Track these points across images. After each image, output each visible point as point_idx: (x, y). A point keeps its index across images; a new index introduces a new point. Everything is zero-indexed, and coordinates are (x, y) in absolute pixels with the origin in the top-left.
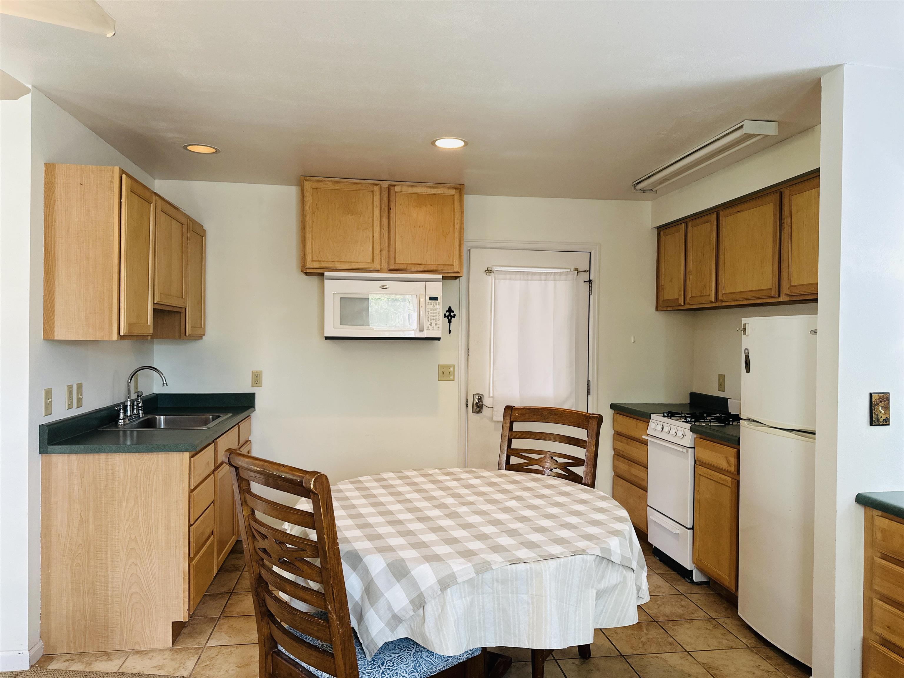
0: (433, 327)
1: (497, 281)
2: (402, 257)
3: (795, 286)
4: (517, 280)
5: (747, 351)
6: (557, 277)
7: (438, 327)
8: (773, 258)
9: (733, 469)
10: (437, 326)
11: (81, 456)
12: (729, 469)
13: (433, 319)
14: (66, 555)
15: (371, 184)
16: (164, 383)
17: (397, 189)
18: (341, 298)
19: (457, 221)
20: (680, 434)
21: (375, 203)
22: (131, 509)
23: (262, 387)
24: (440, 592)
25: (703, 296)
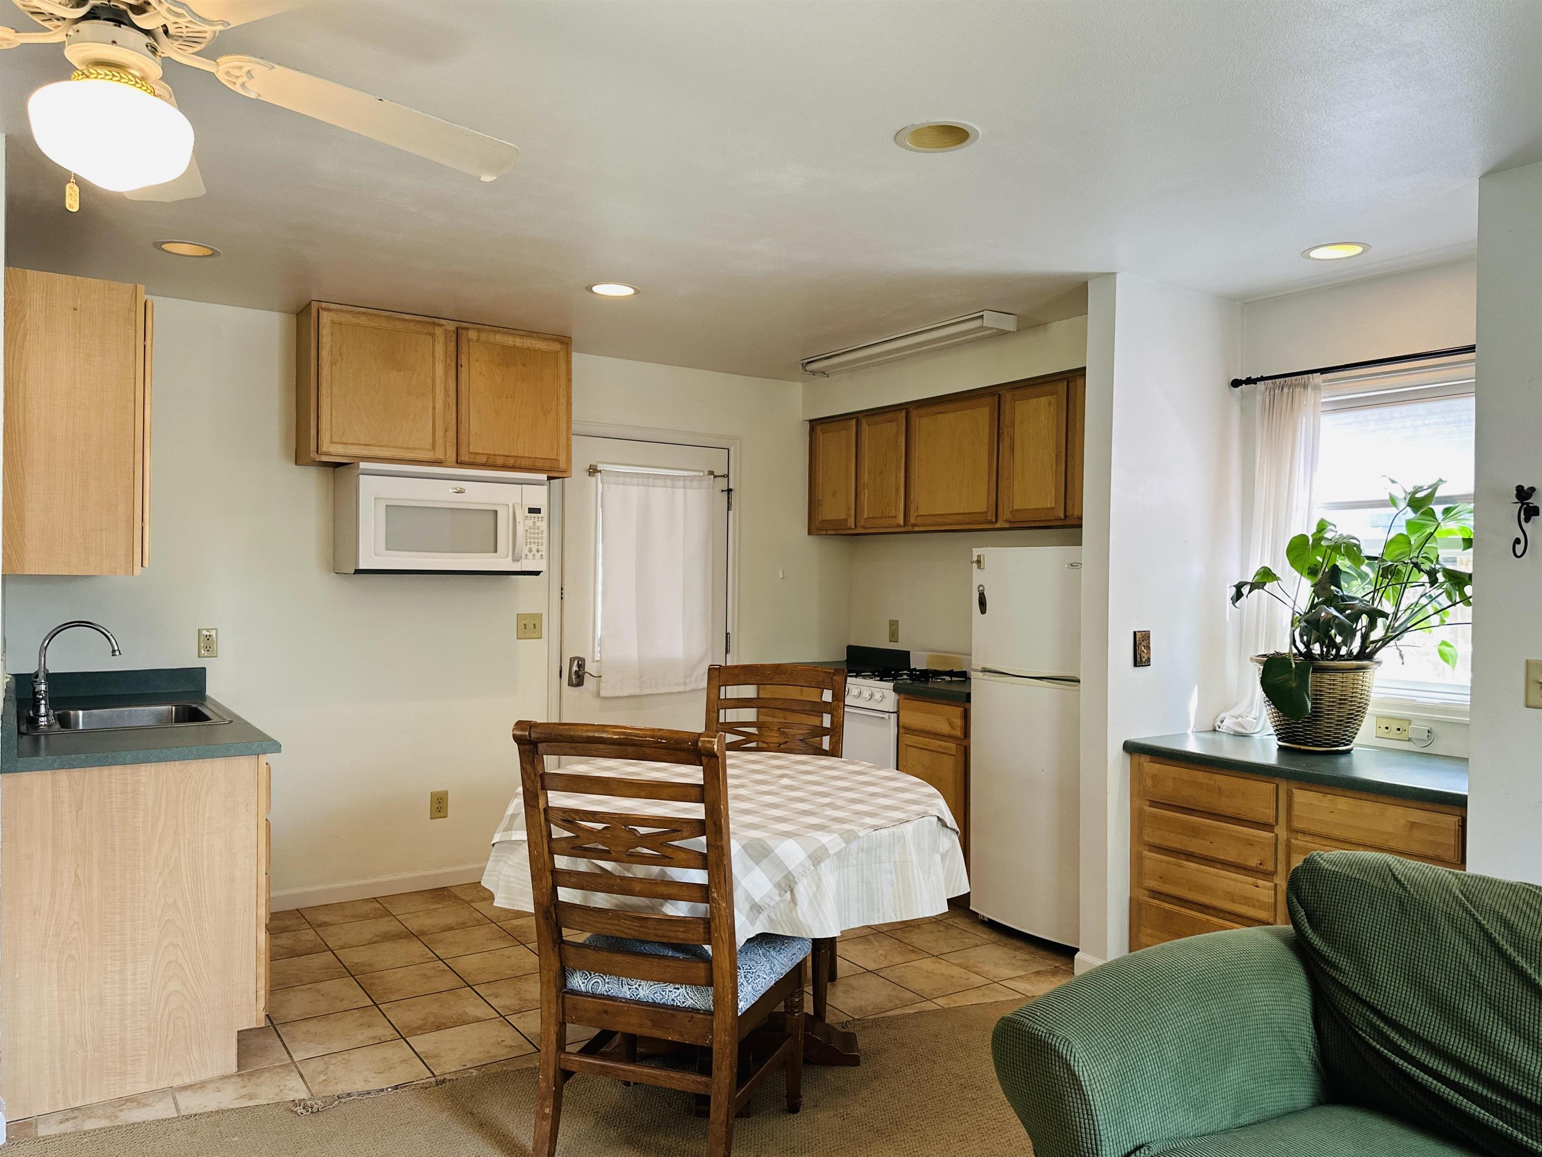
0: (534, 555)
1: (606, 486)
2: (478, 445)
3: (1017, 510)
4: (633, 485)
5: (981, 588)
6: (688, 483)
7: (542, 555)
8: (989, 474)
9: (958, 733)
10: (540, 553)
11: (77, 773)
12: (953, 733)
13: (534, 543)
14: (49, 943)
15: (428, 323)
16: (114, 651)
17: (473, 334)
18: (387, 506)
19: (562, 393)
20: (877, 696)
21: (437, 355)
22: (166, 854)
23: (216, 657)
24: (813, 868)
25: (884, 517)
